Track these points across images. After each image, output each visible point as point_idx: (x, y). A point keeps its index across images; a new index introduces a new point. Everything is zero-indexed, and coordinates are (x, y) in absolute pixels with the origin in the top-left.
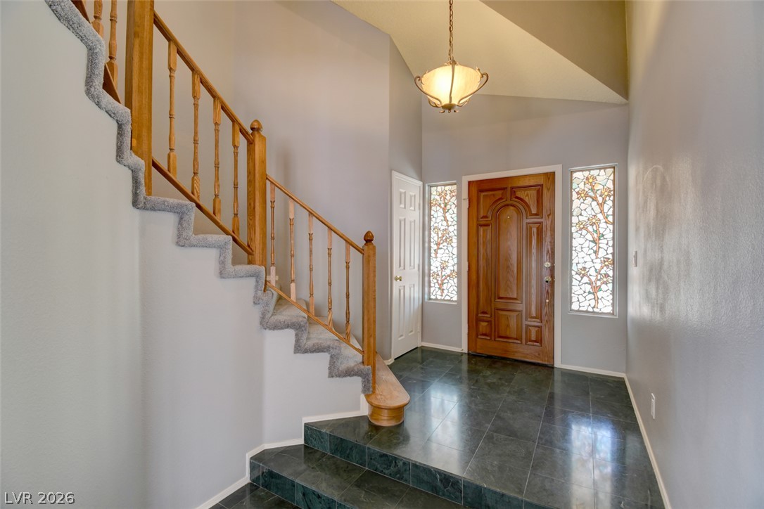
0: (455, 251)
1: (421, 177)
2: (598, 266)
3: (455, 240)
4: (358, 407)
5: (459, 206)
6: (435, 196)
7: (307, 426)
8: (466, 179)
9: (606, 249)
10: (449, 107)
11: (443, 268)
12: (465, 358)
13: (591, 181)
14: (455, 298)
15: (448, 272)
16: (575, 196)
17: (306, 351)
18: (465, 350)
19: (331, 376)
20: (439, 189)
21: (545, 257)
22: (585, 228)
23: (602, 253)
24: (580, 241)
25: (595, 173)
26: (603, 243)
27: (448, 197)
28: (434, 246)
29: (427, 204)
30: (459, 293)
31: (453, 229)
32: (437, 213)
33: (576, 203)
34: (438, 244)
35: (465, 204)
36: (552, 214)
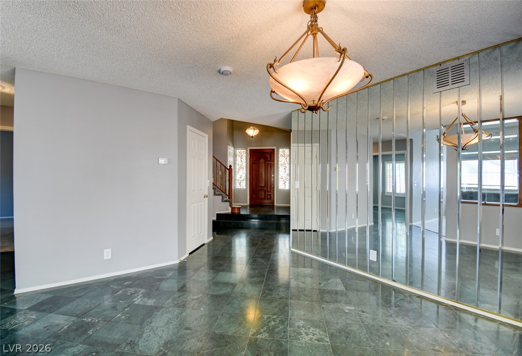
0: (245, 172)
1: (233, 147)
2: (286, 176)
3: (245, 168)
4: (228, 210)
5: (246, 157)
6: (238, 153)
7: (217, 214)
8: (249, 148)
9: (288, 172)
10: (252, 137)
11: (241, 178)
12: (248, 207)
13: (284, 152)
14: (245, 188)
15: (242, 179)
16: (280, 156)
17: (217, 195)
18: (248, 203)
19: (222, 202)
20: (239, 150)
21: (272, 174)
22: (282, 165)
23: (286, 172)
24: (281, 169)
25: (285, 150)
26: (286, 169)
27: (242, 154)
28: (237, 170)
29: (235, 156)
30: (246, 186)
31: (244, 164)
32: (238, 159)
33: (280, 158)
34: (239, 169)
35: (249, 157)
36: (274, 161)
